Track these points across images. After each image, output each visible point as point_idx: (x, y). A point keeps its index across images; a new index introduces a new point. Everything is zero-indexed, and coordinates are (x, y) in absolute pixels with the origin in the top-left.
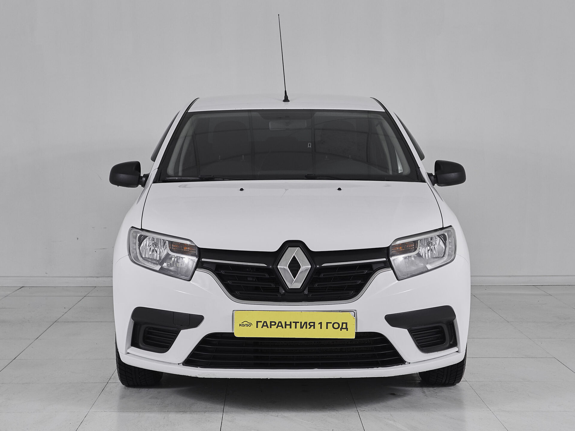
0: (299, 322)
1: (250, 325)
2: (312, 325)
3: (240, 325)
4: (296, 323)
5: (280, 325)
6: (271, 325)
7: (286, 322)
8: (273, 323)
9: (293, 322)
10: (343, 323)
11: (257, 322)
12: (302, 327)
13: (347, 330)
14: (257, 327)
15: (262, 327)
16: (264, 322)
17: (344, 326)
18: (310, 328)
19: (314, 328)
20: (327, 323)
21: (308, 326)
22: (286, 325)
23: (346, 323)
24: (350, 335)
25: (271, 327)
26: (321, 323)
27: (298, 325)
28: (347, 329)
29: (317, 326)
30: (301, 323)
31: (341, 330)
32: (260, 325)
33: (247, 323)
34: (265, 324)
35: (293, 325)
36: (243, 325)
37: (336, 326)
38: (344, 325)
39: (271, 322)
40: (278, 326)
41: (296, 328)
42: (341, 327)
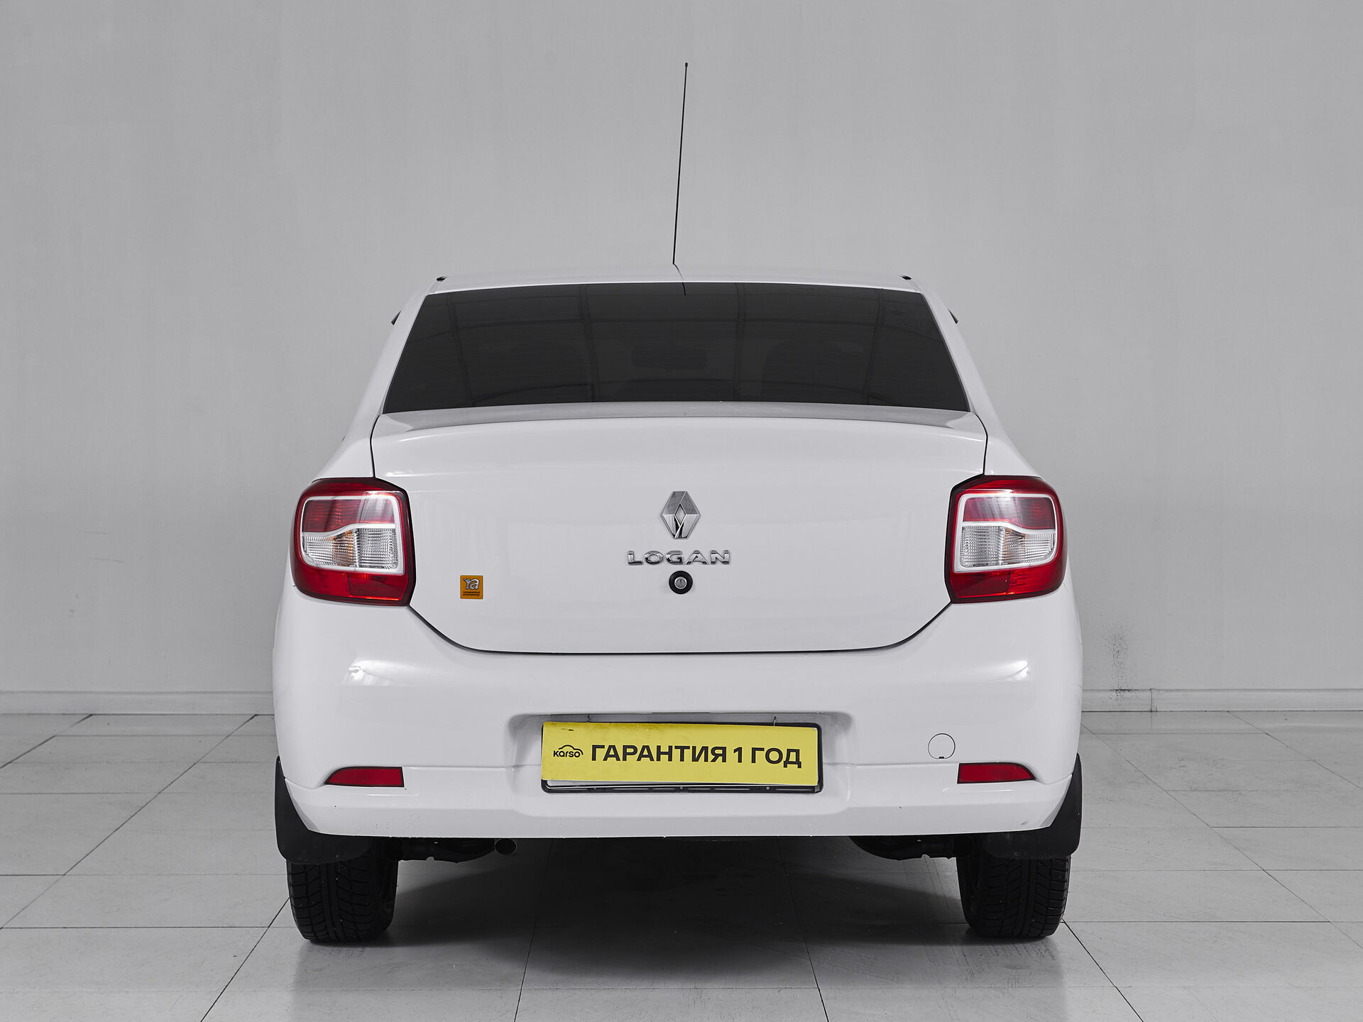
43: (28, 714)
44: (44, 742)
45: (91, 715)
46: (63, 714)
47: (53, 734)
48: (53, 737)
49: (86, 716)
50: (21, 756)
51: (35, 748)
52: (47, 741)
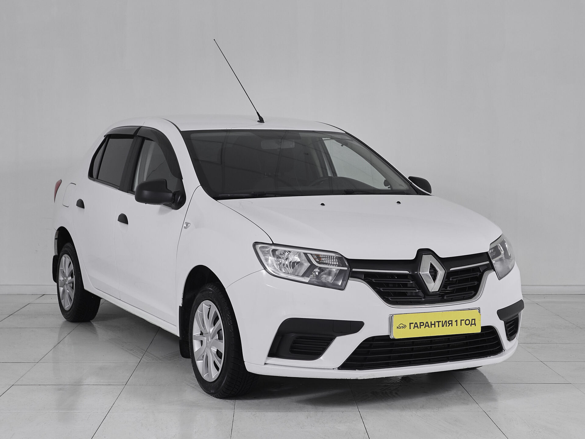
0: (440, 321)
1: (405, 327)
2: (450, 323)
3: (397, 328)
4: (439, 322)
5: (427, 325)
6: (420, 326)
7: (431, 322)
8: (422, 324)
9: (437, 322)
10: (472, 320)
11: (410, 324)
12: (443, 326)
13: (475, 326)
14: (410, 328)
15: (414, 328)
17: (472, 323)
18: (449, 326)
19: (452, 326)
20: (461, 320)
21: (448, 325)
22: (431, 324)
23: (475, 319)
24: (477, 329)
25: (420, 328)
26: (456, 321)
27: (440, 323)
28: (475, 324)
30: (442, 321)
31: (471, 326)
32: (412, 326)
33: (402, 325)
34: (416, 326)
35: (437, 324)
36: (400, 327)
37: (467, 322)
38: (473, 321)
39: (420, 323)
40: (426, 326)
41: (439, 327)
42: (471, 323)
44: (25, 306)
45: (44, 295)
46: (32, 294)
47: (28, 303)
48: (29, 304)
49: (42, 295)
50: (16, 312)
51: (21, 309)
52: (26, 305)
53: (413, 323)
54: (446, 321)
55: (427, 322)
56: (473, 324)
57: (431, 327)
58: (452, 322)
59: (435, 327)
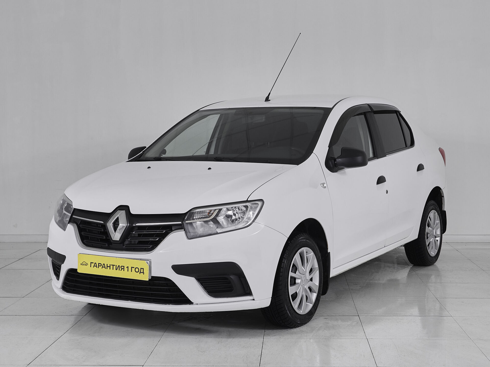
0: (115, 265)
1: (87, 265)
2: (122, 268)
3: (81, 264)
4: (113, 265)
5: (104, 266)
6: (99, 266)
8: (100, 265)
9: (112, 265)
10: (141, 269)
11: (91, 263)
12: (116, 269)
13: (144, 274)
14: (91, 267)
15: (94, 267)
16: (95, 263)
17: (141, 271)
18: (121, 270)
19: (124, 271)
20: (132, 267)
21: (120, 269)
22: (107, 266)
23: (143, 269)
24: (145, 277)
25: (98, 268)
26: (128, 267)
27: (115, 267)
28: (143, 273)
29: (126, 269)
30: (116, 265)
31: (140, 274)
32: (93, 265)
33: (85, 263)
34: (95, 265)
35: (112, 267)
36: (83, 264)
37: (137, 270)
39: (99, 264)
40: (103, 267)
41: (113, 269)
42: (140, 271)
43: (34, 242)
53: (93, 263)
54: (119, 266)
55: (104, 264)
56: (142, 273)
57: (107, 269)
58: (124, 267)
59: (110, 269)
